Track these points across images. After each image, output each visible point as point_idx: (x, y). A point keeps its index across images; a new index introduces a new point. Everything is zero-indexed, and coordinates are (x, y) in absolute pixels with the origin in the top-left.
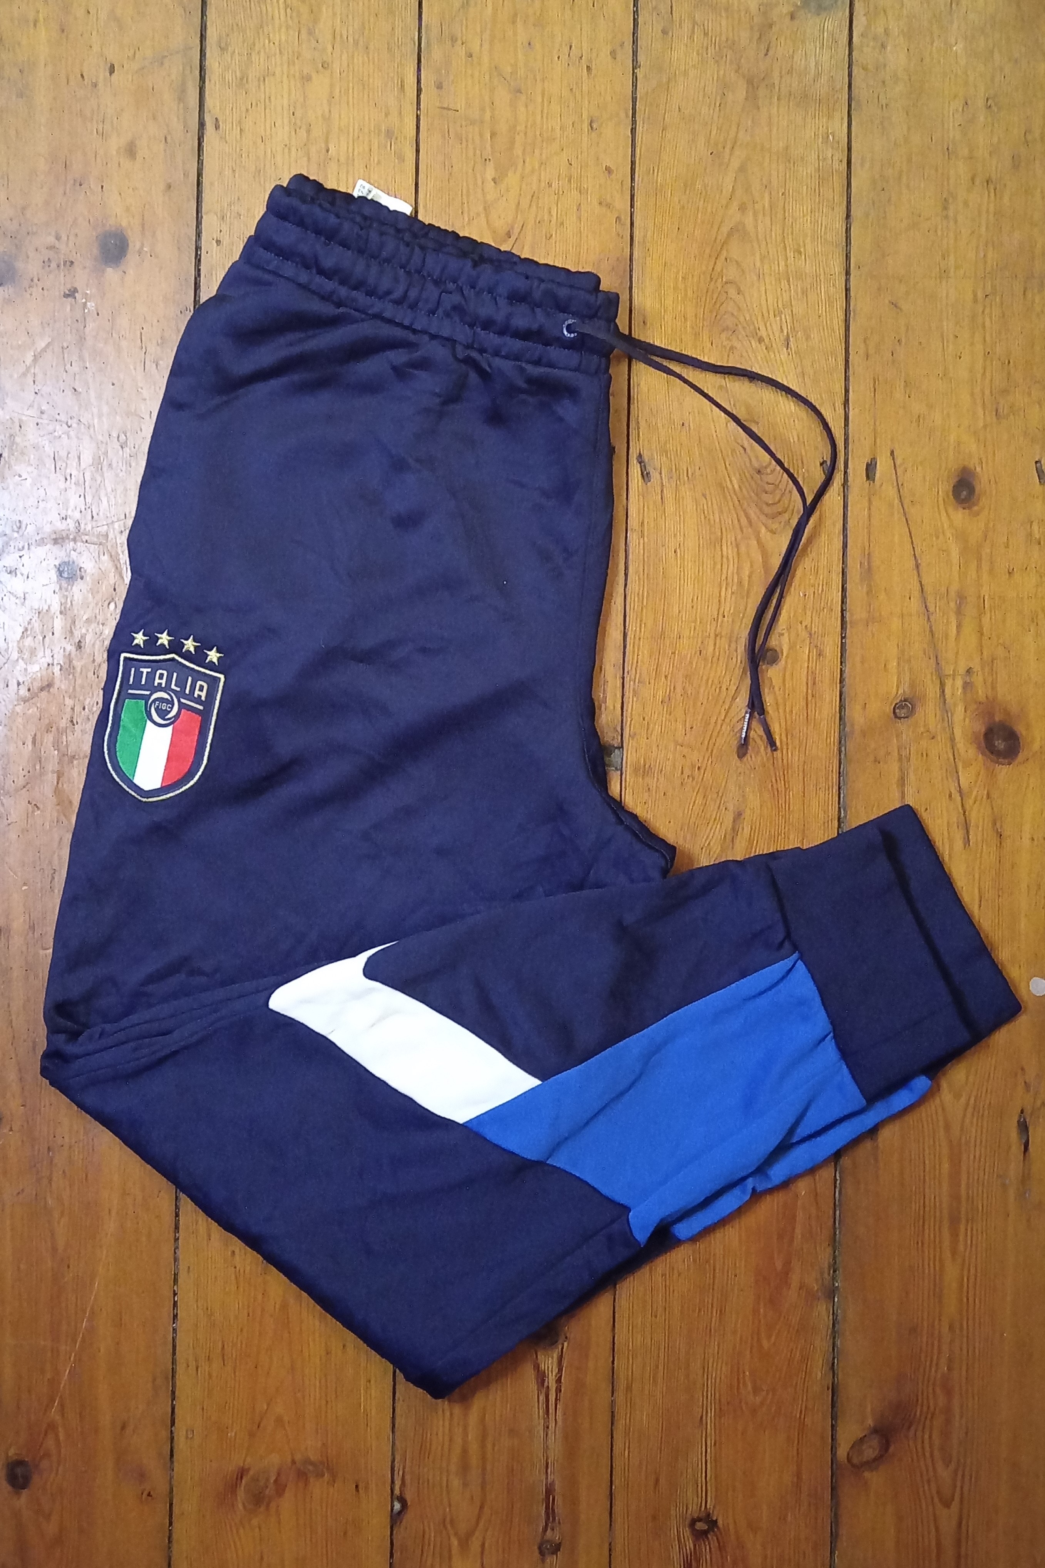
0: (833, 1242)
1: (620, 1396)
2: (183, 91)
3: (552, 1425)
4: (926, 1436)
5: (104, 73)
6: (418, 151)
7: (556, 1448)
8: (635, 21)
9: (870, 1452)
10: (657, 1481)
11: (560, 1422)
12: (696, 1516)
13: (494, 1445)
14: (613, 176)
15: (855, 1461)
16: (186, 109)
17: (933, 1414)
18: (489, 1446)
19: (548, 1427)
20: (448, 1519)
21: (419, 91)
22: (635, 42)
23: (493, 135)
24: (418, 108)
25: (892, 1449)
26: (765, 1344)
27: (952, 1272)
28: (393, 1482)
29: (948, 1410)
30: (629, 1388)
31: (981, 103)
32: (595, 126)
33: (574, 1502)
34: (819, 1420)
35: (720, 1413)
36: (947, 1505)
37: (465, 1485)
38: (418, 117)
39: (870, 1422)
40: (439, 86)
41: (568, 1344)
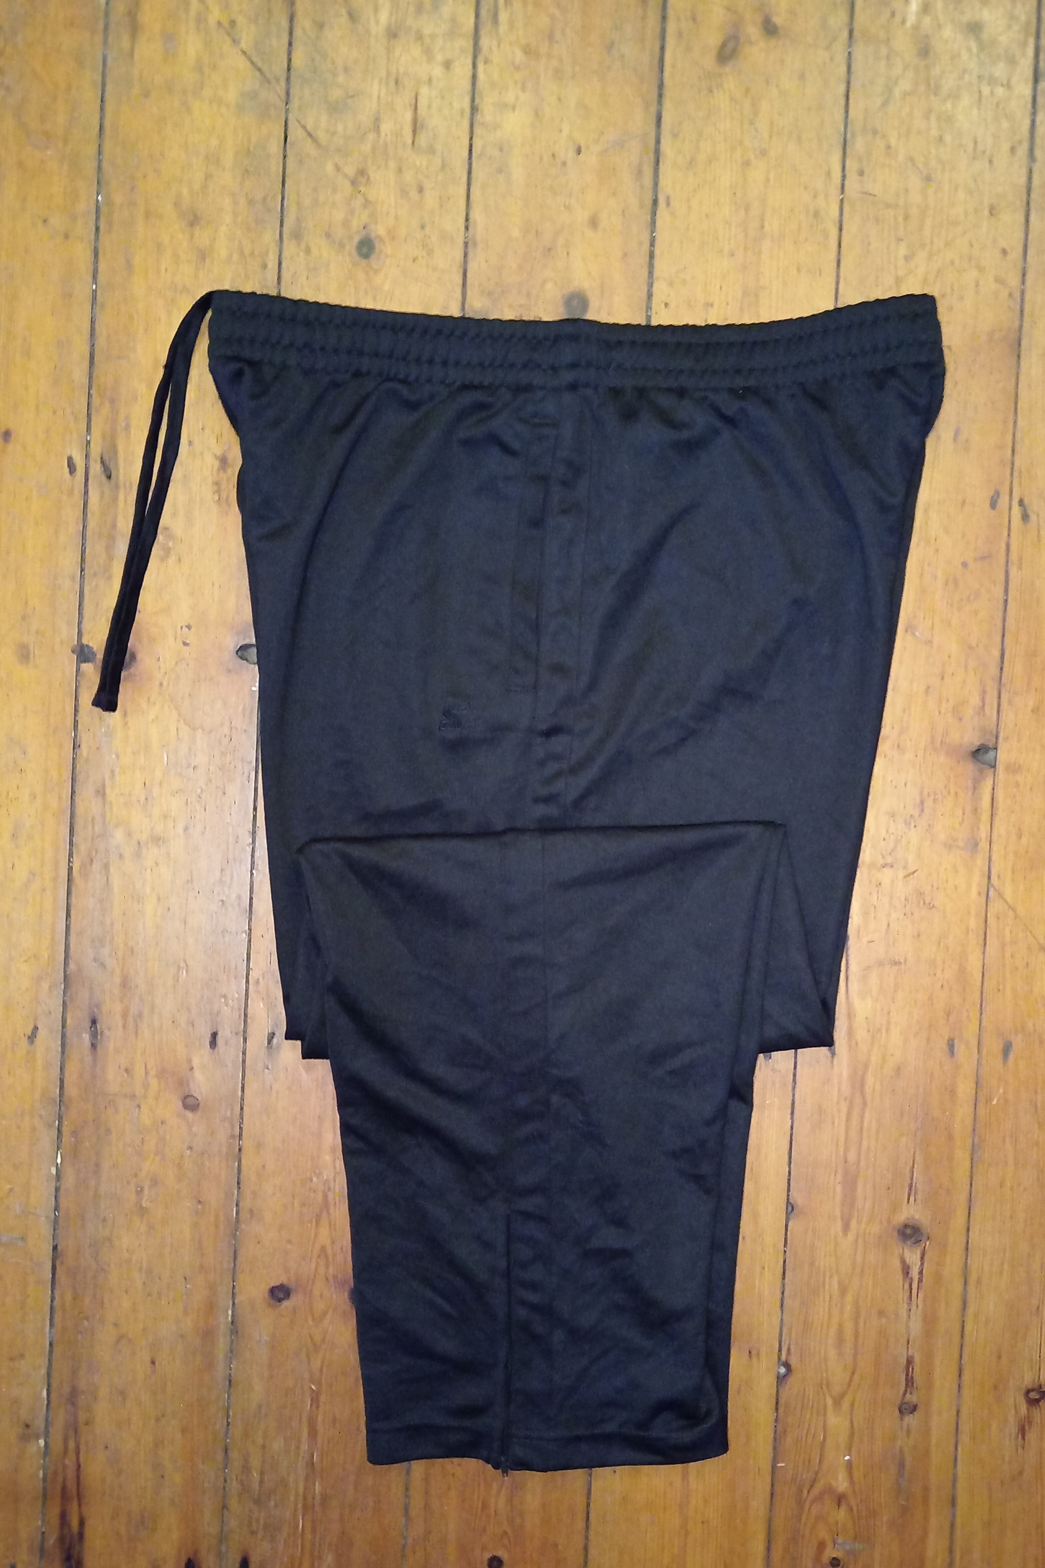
2: (640, 172)
3: (914, 1308)
5: (571, 154)
6: (841, 230)
7: (916, 1327)
10: (999, 1357)
11: (920, 1306)
12: (1030, 1387)
13: (865, 1323)
14: (1009, 257)
16: (642, 187)
18: (861, 1324)
19: (910, 1310)
20: (825, 1382)
21: (844, 177)
23: (906, 217)
24: (843, 192)
28: (780, 1350)
30: (979, 1281)
32: (994, 212)
33: (930, 1374)
37: (840, 1354)
38: (842, 200)
40: (861, 173)
41: (930, 1243)
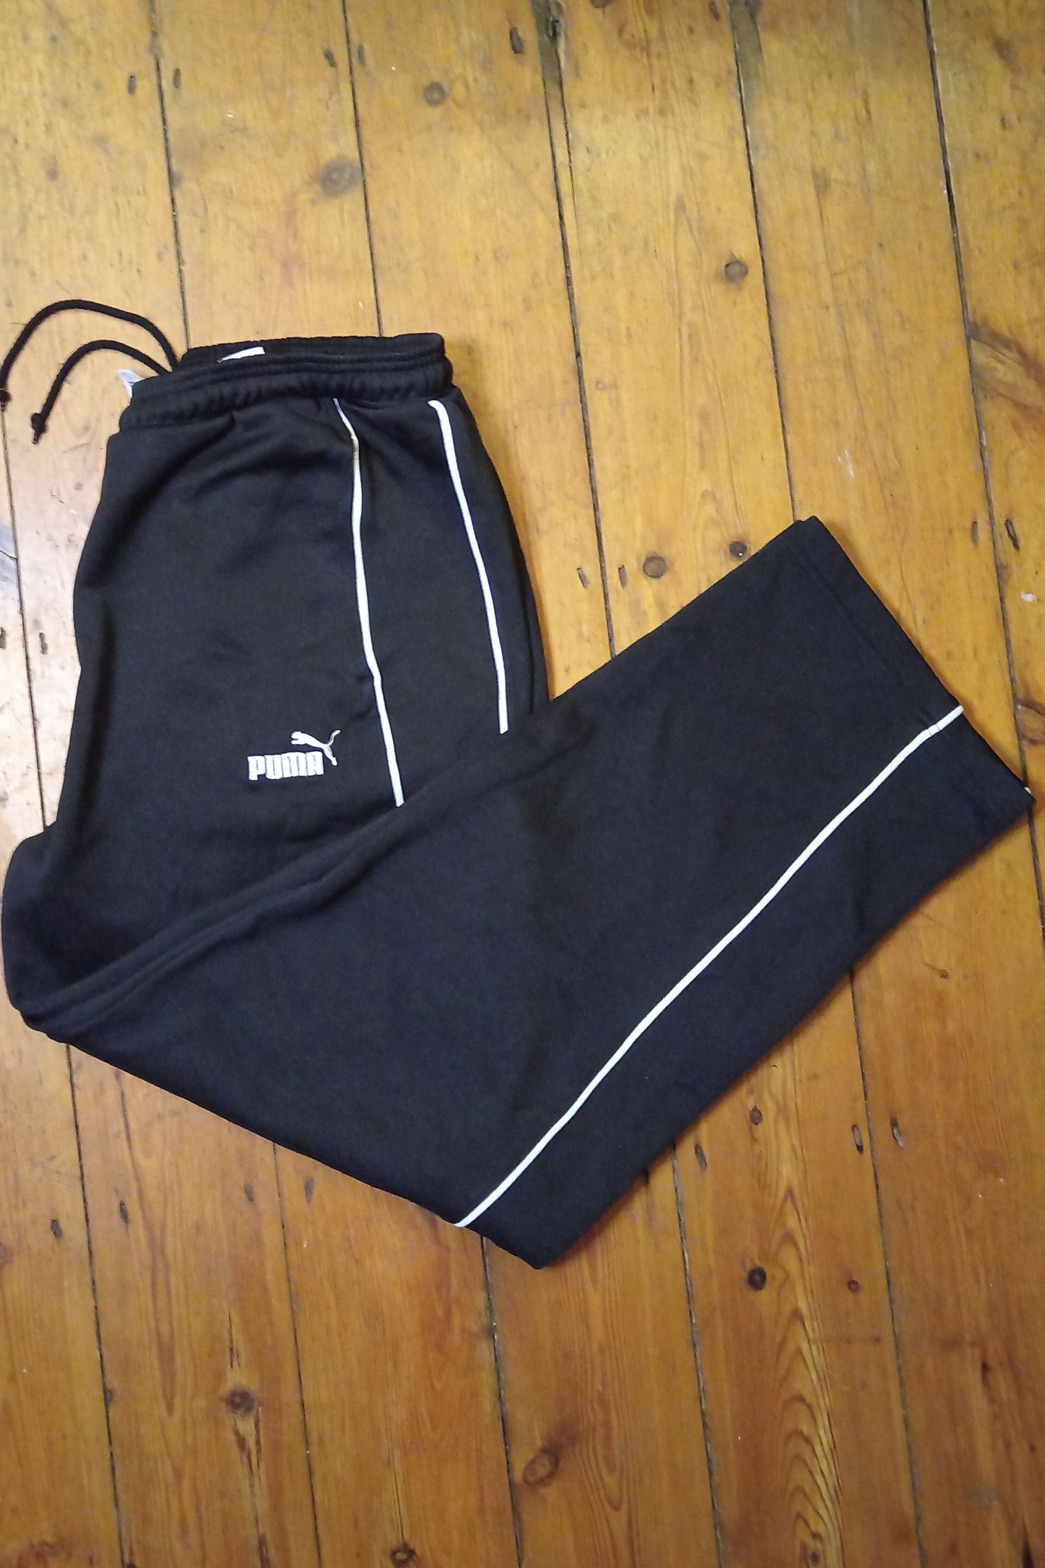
0: (487, 1287)
1: (314, 1450)
4: (591, 1451)
8: (175, 224)
9: (542, 1471)
15: (530, 1479)
17: (595, 1429)
22: (177, 242)
25: (561, 1464)
26: (438, 1386)
27: (595, 1301)
29: (607, 1424)
31: (489, 255)
34: (493, 1447)
35: (405, 1454)
36: (617, 1508)
39: (539, 1443)
